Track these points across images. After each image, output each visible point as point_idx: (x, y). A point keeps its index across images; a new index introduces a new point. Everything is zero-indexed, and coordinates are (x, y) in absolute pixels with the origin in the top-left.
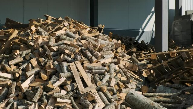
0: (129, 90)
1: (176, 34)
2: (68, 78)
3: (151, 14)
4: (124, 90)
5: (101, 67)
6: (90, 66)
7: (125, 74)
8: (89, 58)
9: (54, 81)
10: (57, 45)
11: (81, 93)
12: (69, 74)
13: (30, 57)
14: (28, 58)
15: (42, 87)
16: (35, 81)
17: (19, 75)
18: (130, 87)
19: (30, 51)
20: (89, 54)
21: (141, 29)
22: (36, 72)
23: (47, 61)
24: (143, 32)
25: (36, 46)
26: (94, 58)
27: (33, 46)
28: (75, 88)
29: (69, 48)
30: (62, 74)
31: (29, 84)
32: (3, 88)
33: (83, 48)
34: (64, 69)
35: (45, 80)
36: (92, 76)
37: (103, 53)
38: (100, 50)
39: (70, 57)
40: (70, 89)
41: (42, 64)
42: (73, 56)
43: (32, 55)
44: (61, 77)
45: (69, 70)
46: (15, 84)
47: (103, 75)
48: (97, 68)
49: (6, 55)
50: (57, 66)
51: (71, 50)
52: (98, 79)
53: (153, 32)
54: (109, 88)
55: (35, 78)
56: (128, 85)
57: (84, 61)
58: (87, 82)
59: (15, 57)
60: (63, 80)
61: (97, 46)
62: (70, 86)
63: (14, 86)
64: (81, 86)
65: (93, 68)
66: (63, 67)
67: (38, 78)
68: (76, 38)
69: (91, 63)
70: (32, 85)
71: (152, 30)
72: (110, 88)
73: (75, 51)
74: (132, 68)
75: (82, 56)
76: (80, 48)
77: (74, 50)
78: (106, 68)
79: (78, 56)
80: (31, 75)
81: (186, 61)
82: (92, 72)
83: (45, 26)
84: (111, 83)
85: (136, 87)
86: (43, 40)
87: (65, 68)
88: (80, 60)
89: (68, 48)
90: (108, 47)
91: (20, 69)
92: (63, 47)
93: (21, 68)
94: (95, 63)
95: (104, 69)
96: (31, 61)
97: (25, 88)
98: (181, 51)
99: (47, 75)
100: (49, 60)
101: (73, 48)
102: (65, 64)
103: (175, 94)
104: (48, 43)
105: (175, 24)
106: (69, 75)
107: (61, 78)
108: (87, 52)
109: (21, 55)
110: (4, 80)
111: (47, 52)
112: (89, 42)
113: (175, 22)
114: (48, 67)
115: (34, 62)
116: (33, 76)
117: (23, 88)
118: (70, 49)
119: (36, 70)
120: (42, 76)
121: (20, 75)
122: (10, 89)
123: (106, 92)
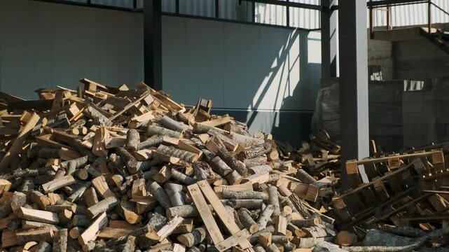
0: (313, 241)
1: (326, 117)
2: (187, 218)
3: (271, 74)
4: (304, 241)
5: (252, 192)
6: (230, 191)
7: (297, 207)
8: (225, 173)
9: (157, 225)
10: (147, 147)
11: (219, 249)
12: (188, 209)
13: (89, 173)
14: (84, 176)
15: (134, 238)
16: (108, 225)
17: (71, 213)
18: (314, 234)
19: (84, 160)
20: (224, 165)
21: (250, 107)
22: (110, 206)
23: (132, 183)
24: (255, 114)
25: (97, 149)
26: (235, 173)
27: (90, 149)
28: (202, 239)
29: (176, 151)
30: (173, 211)
31: (97, 233)
32: (38, 243)
33: (207, 152)
34: (175, 199)
35: (133, 222)
36: (236, 213)
37: (249, 163)
38: (242, 156)
39: (184, 173)
40: (193, 242)
41: (122, 188)
42: (189, 170)
43: (92, 168)
44: (173, 215)
45: (188, 201)
46: (66, 233)
47: (259, 211)
48: (245, 194)
49: (31, 171)
50: (158, 191)
51: (183, 156)
52: (250, 219)
53: (276, 113)
54: (276, 237)
55: (109, 218)
56: (311, 230)
57: (216, 179)
58: (227, 225)
59: (53, 173)
60: (177, 221)
61: (234, 147)
62: (191, 235)
63: (64, 239)
64: (216, 235)
65: (237, 195)
66: (173, 193)
67: (117, 219)
68: (184, 131)
69: (229, 184)
70: (104, 235)
71: (274, 110)
72: (278, 236)
73: (191, 158)
74: (305, 193)
75: (211, 171)
76: (201, 153)
77: (188, 158)
78: (264, 195)
79: (202, 169)
80: (100, 214)
81: (427, 176)
82: (234, 203)
83: (97, 105)
84: (279, 226)
85: (325, 234)
86: (111, 135)
87: (178, 197)
88: (208, 178)
89: (175, 153)
90: (258, 150)
91: (70, 200)
92: (162, 150)
93: (74, 197)
94: (239, 185)
95: (260, 197)
96: (94, 182)
97: (89, 242)
98: (410, 155)
99: (136, 213)
100: (135, 178)
101: (186, 152)
102: (177, 188)
103: (408, 246)
104: (127, 141)
105: (322, 96)
106: (188, 211)
107: (172, 217)
108: (218, 161)
109: (67, 169)
110: (39, 224)
111: (129, 163)
112: (216, 138)
113: (323, 92)
114: (136, 194)
115: (101, 184)
116: (104, 215)
117: (86, 243)
118: (180, 155)
119: (110, 203)
120: (125, 214)
121: (73, 214)
122: (55, 244)
123: (271, 247)
